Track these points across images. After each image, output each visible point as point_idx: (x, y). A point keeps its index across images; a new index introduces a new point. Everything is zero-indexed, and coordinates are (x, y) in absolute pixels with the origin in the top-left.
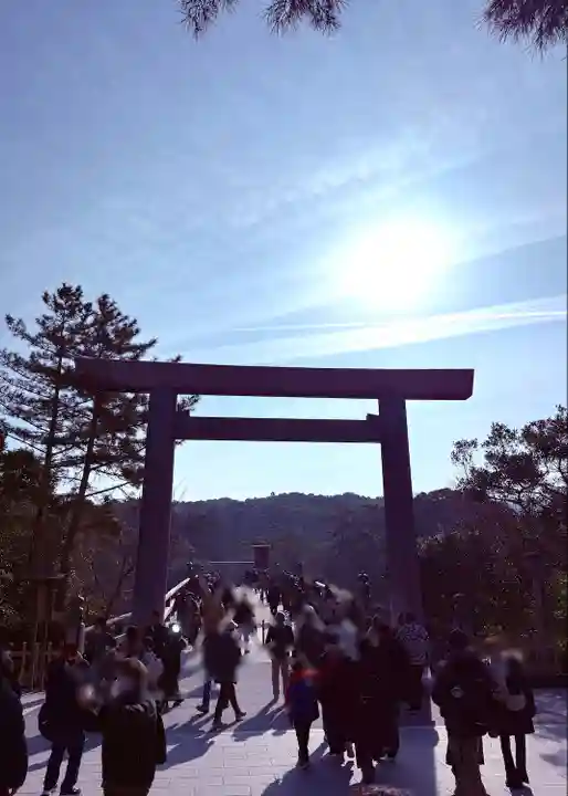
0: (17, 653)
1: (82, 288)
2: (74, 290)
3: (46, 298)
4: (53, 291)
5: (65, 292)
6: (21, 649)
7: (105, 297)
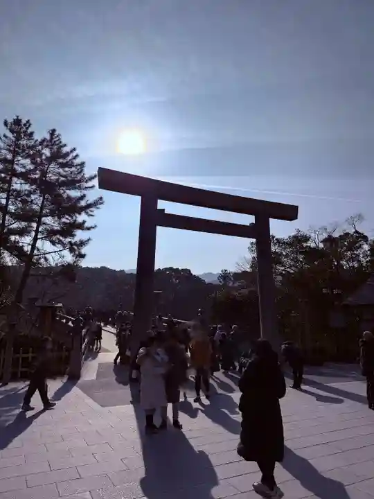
0: (25, 356)
1: (31, 122)
2: (24, 122)
3: (6, 123)
4: (10, 120)
5: (17, 122)
6: (28, 353)
7: (54, 131)
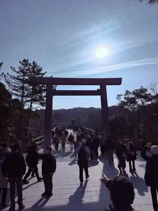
1: (29, 60)
3: (20, 62)
4: (22, 61)
5: (24, 61)
7: (34, 62)
